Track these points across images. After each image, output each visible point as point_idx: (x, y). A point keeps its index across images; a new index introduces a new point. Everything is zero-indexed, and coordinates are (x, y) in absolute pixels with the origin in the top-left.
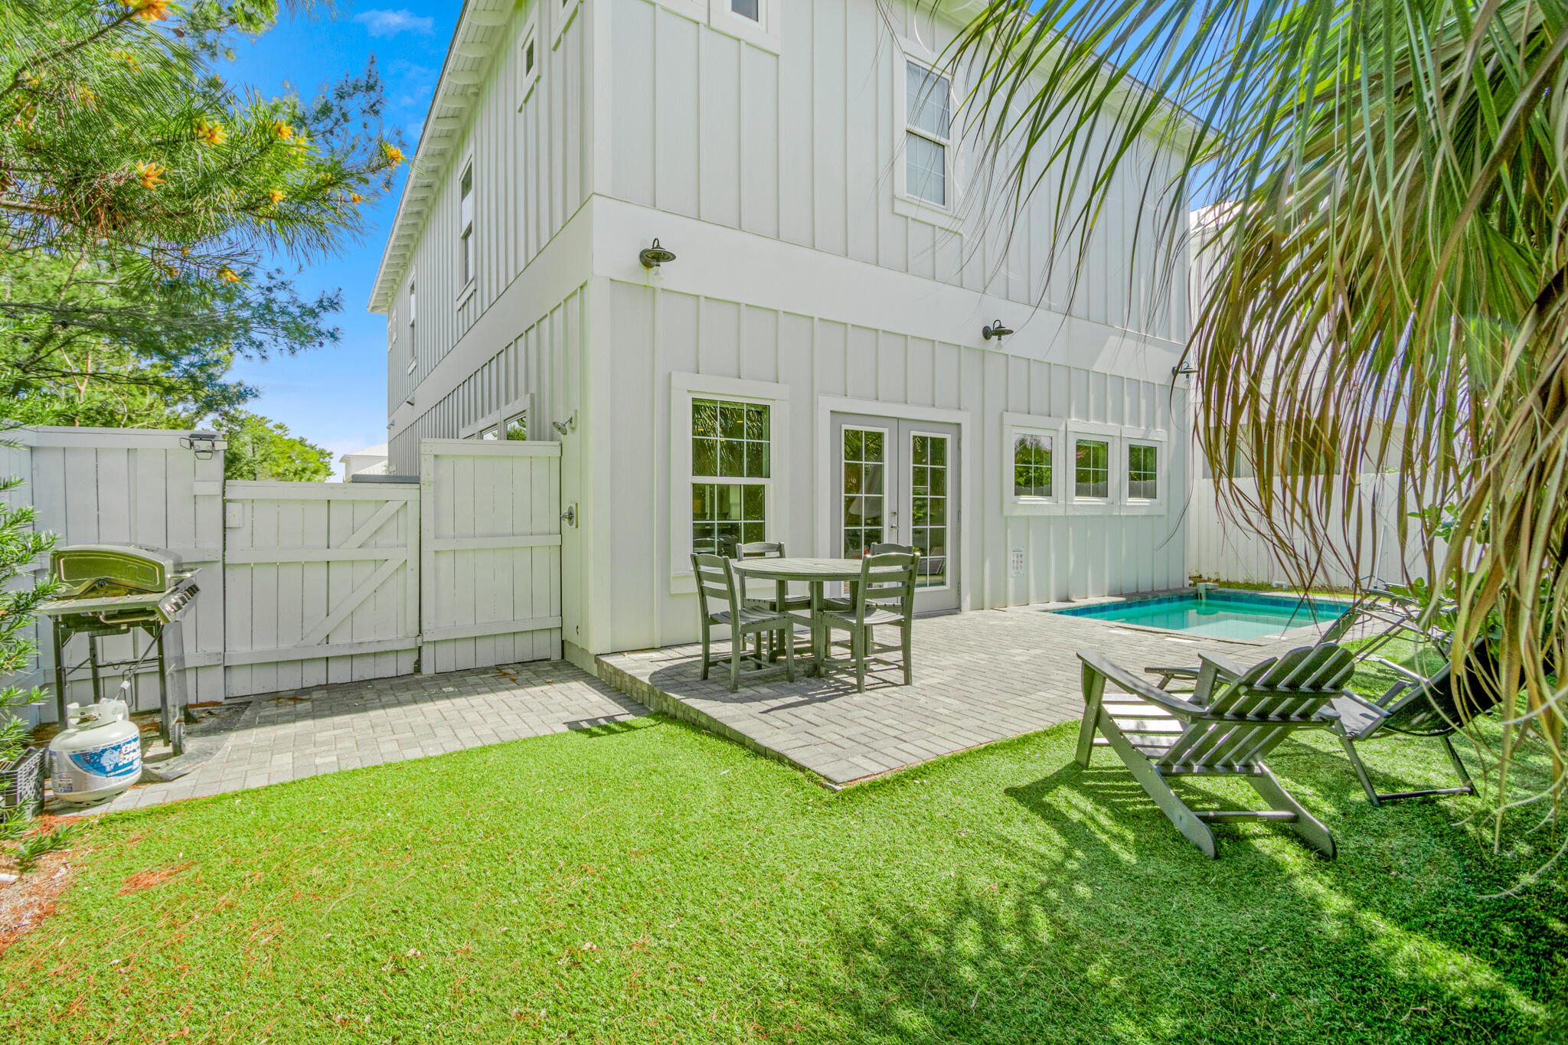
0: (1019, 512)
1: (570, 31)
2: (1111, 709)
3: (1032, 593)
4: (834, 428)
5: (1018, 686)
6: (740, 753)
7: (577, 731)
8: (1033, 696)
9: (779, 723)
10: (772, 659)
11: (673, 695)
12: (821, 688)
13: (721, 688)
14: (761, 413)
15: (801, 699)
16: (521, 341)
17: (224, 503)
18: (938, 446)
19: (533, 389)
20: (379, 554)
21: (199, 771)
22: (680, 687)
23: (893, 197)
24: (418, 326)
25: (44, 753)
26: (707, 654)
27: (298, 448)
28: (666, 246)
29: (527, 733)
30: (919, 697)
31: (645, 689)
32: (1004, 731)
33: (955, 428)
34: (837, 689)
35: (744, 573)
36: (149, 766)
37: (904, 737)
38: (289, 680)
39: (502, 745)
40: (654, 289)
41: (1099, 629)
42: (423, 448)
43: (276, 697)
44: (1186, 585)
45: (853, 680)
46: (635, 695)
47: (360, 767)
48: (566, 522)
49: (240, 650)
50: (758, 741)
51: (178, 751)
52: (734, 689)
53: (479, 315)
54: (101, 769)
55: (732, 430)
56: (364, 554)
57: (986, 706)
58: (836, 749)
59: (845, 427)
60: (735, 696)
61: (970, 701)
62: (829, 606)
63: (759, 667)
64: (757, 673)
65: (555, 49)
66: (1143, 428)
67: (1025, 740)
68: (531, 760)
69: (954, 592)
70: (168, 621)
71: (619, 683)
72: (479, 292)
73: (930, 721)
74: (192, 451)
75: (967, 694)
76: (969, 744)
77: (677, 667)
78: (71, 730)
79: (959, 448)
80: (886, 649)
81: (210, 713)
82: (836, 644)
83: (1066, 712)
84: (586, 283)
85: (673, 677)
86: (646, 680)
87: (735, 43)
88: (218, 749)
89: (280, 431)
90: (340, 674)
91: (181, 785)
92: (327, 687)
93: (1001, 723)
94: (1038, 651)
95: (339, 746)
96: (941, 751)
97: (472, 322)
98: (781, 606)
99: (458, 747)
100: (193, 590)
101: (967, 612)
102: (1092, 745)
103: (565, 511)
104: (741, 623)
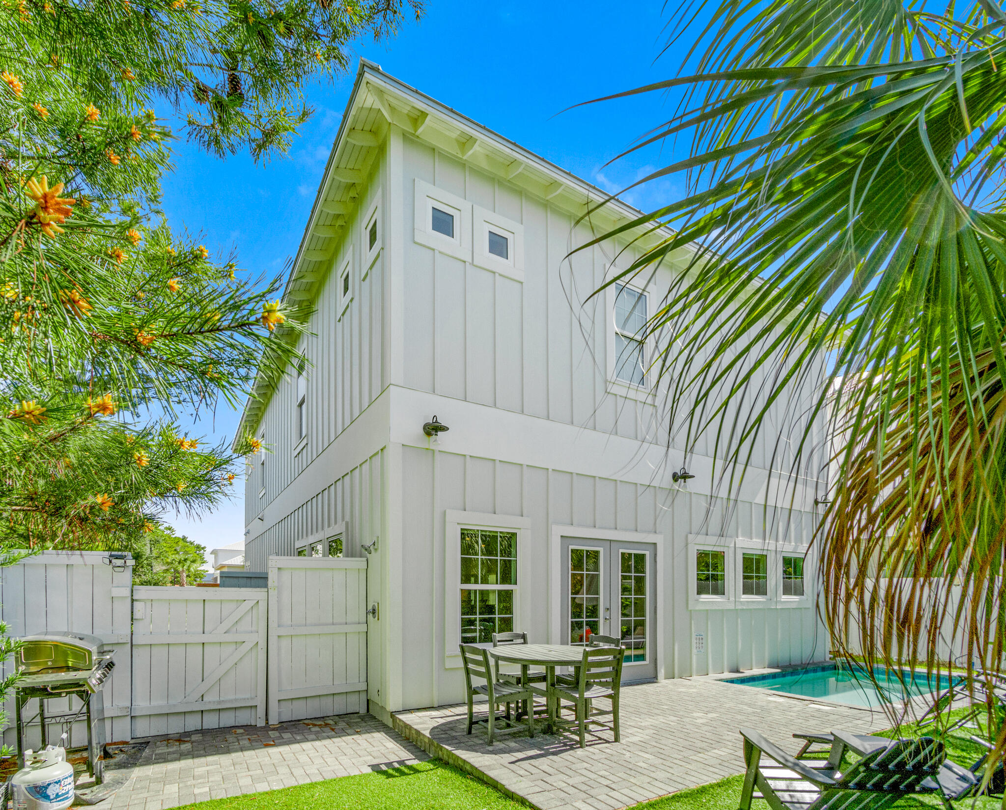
0: (699, 607)
1: (374, 269)
2: (765, 773)
3: (710, 667)
4: (564, 548)
5: (699, 744)
6: (495, 795)
7: (378, 772)
8: (709, 754)
9: (522, 772)
10: (519, 718)
11: (447, 747)
12: (553, 743)
13: (481, 742)
14: (510, 539)
15: (539, 752)
16: (339, 483)
17: (133, 601)
18: (640, 559)
19: (347, 518)
20: (239, 638)
21: (113, 796)
22: (451, 740)
23: (606, 381)
24: (267, 464)
25: (8, 785)
26: (471, 713)
27: (181, 543)
28: (443, 422)
29: (342, 773)
30: (624, 752)
31: (427, 740)
32: (687, 783)
33: (653, 546)
34: (565, 745)
35: (498, 658)
36: (79, 792)
37: (613, 786)
38: (175, 727)
39: (324, 783)
40: (433, 451)
41: (760, 696)
42: (270, 563)
43: (166, 739)
44: (828, 659)
45: (577, 738)
46: (419, 744)
47: (225, 798)
48: (370, 616)
49: (142, 705)
50: (507, 787)
51: (99, 781)
52: (490, 743)
53: (309, 462)
54: (47, 797)
55: (489, 550)
56: (229, 638)
57: (675, 761)
58: (563, 795)
59: (571, 547)
60: (490, 748)
61: (663, 756)
62: (560, 680)
63: (508, 726)
64: (507, 731)
65: (364, 280)
66: (793, 544)
67: (703, 791)
68: (344, 795)
69: (653, 665)
70: (93, 691)
71: (408, 733)
72: (309, 445)
73: (632, 773)
74: (111, 566)
75: (661, 751)
76: (661, 793)
77: (450, 722)
78: (26, 770)
79: (655, 561)
80: (602, 713)
81: (121, 751)
82: (565, 707)
83: (734, 767)
84: (385, 447)
85: (444, 732)
86: (427, 733)
87: (491, 274)
88: (127, 780)
89: (169, 532)
90: (211, 722)
91: (102, 807)
92: (202, 732)
93: (685, 776)
94: (714, 715)
95: (210, 779)
96: (640, 799)
97: (305, 466)
98: (524, 680)
99: (293, 783)
100: (110, 665)
101: (662, 680)
102: (752, 797)
103: (370, 608)
104: (495, 695)
